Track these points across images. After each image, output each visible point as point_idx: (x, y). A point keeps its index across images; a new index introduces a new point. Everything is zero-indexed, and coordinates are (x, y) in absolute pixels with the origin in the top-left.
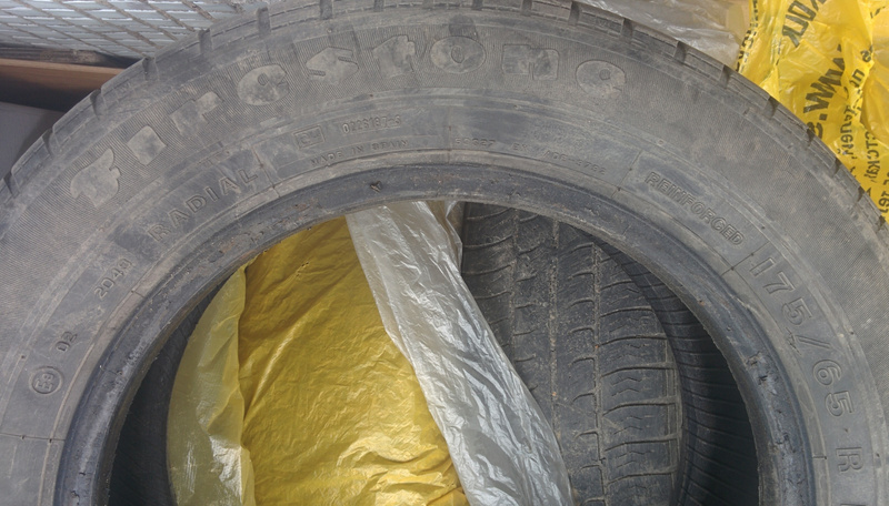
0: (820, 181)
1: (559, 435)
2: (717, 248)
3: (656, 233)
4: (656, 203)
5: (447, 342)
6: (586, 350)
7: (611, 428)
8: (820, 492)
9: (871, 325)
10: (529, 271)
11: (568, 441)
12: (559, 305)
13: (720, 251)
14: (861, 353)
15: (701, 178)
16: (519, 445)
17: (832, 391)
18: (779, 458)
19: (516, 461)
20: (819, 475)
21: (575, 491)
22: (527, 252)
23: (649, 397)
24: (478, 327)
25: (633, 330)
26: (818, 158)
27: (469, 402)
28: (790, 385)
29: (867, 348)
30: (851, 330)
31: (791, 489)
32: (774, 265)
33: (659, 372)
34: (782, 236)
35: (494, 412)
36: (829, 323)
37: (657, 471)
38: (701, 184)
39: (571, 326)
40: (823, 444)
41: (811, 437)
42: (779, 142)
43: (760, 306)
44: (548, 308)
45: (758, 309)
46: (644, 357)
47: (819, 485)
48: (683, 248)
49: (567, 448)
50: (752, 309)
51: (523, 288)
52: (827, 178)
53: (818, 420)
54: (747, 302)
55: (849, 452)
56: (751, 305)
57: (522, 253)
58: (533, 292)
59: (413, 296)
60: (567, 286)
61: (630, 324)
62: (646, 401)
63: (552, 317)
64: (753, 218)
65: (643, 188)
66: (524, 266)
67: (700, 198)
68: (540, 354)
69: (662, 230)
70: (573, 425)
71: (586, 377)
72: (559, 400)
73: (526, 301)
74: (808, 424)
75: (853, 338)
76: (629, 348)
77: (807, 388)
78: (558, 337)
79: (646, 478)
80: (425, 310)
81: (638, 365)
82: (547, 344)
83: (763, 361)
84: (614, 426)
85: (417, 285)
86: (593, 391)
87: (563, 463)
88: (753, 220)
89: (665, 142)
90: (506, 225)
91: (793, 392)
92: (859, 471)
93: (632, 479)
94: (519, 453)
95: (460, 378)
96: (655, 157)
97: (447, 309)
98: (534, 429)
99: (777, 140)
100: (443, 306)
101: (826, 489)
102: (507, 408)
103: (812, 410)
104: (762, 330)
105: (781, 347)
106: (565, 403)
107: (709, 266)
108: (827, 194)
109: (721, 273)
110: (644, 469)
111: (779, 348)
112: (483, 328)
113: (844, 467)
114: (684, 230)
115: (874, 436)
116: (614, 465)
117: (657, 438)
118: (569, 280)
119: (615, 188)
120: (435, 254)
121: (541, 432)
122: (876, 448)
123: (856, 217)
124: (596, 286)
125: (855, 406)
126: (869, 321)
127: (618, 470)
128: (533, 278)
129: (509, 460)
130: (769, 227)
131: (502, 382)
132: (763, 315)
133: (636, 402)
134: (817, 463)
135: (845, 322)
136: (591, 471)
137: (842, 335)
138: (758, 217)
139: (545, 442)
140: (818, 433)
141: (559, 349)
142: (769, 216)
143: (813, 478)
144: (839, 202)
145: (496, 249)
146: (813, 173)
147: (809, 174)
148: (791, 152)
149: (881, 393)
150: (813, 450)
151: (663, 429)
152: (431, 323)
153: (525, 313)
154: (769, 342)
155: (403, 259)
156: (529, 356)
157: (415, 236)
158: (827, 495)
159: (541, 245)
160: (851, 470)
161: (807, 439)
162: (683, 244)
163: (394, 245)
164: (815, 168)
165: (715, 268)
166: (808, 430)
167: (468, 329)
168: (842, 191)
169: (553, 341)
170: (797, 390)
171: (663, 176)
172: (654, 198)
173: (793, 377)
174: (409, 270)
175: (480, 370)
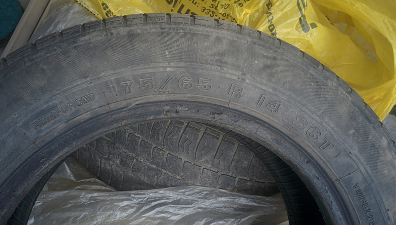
0: (82, 43)
1: (198, 184)
2: (93, 108)
3: (72, 132)
4: (52, 128)
5: (126, 217)
6: (163, 155)
7: (204, 162)
8: (247, 111)
9: (170, 53)
10: (117, 159)
11: (203, 182)
12: (137, 155)
13: (95, 107)
14: (182, 64)
15: (47, 102)
16: (193, 205)
17: (197, 85)
18: (222, 122)
19: (200, 210)
20: (238, 108)
21: (229, 188)
22: (109, 155)
23: (197, 139)
24: (128, 198)
25: (163, 130)
26: (72, 38)
27: (159, 221)
28: (185, 101)
29: (181, 60)
30: (167, 63)
31: (240, 123)
32: (115, 85)
33: (187, 128)
34: (100, 76)
35: (171, 210)
36: (159, 72)
37: (235, 151)
38: (51, 103)
39: (149, 155)
40: (223, 100)
41: (217, 104)
42: (50, 55)
43: (137, 99)
44: (137, 160)
45: (137, 101)
46: (177, 132)
47: (243, 110)
48: (87, 123)
49: (206, 184)
50: (137, 103)
51: (124, 165)
52: (83, 38)
53: (210, 97)
54: (132, 104)
55: (232, 90)
56: (134, 103)
57: (109, 157)
58: (127, 162)
59: (95, 222)
60: (130, 147)
61: (159, 130)
62: (198, 141)
63: (142, 160)
64: (83, 85)
65: (40, 132)
66: (114, 159)
67: (59, 106)
68: (157, 175)
69: (71, 129)
70: (196, 177)
71: (175, 161)
72: (182, 177)
73: (130, 167)
74: (210, 102)
75: (172, 64)
76: (170, 136)
77: (190, 95)
78: (152, 163)
79: (236, 157)
80: (105, 220)
81: (180, 136)
82: (153, 169)
83: (168, 108)
84: (204, 160)
85: (91, 218)
86: (183, 161)
87: (212, 188)
88: (84, 86)
89: (16, 113)
90: (94, 156)
91: (190, 102)
92: (243, 90)
93: (233, 163)
94: (197, 206)
95: (145, 220)
96: (23, 121)
97: (110, 209)
98: (189, 195)
99: (48, 55)
100: (107, 210)
101: (246, 108)
102: (173, 203)
103: (203, 97)
104: (151, 103)
105: (163, 98)
106: (184, 175)
107: (103, 114)
108: (90, 43)
109: (109, 110)
110: (231, 156)
111: (163, 99)
112: (129, 195)
113: (238, 96)
114: (76, 119)
115: (228, 76)
116: (223, 168)
117: (218, 145)
118: (128, 145)
119: (33, 145)
120: (84, 200)
121: (192, 192)
122: (235, 78)
123: (112, 34)
124: (136, 135)
125: (209, 78)
126: (167, 53)
127: (226, 167)
128: (121, 159)
129: (198, 213)
130: (92, 80)
131: (160, 199)
132: (142, 99)
133: (197, 145)
134: (231, 106)
135: (162, 65)
136: (221, 178)
137: (168, 69)
138: (84, 83)
139: (198, 193)
140: (216, 100)
141: (158, 165)
142: (85, 78)
143: (239, 111)
144: (98, 39)
145: (103, 166)
146: (76, 45)
147: (75, 47)
148: (59, 51)
149: (207, 63)
150: (224, 105)
151: (215, 140)
152: (113, 220)
153: (135, 171)
154: (158, 102)
155: (76, 218)
156: (156, 179)
157: (70, 205)
158: (249, 109)
159: (108, 147)
160: (241, 94)
161: (218, 105)
162: (84, 122)
163: (68, 218)
164: (75, 42)
165: (105, 112)
166: (213, 103)
167: (125, 203)
168: (95, 34)
169: (153, 166)
170: (190, 100)
171: (37, 120)
172: (49, 128)
173: (182, 99)
174: (83, 217)
175: (148, 207)
